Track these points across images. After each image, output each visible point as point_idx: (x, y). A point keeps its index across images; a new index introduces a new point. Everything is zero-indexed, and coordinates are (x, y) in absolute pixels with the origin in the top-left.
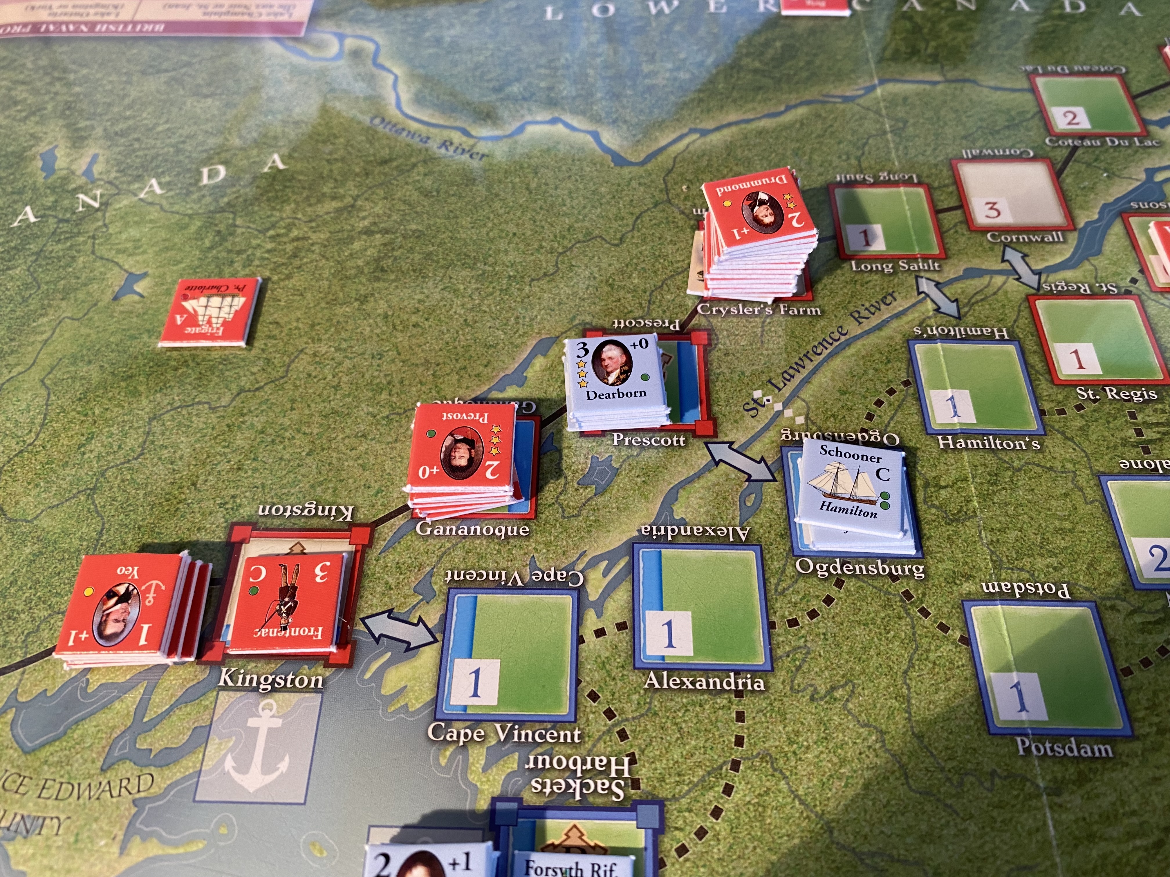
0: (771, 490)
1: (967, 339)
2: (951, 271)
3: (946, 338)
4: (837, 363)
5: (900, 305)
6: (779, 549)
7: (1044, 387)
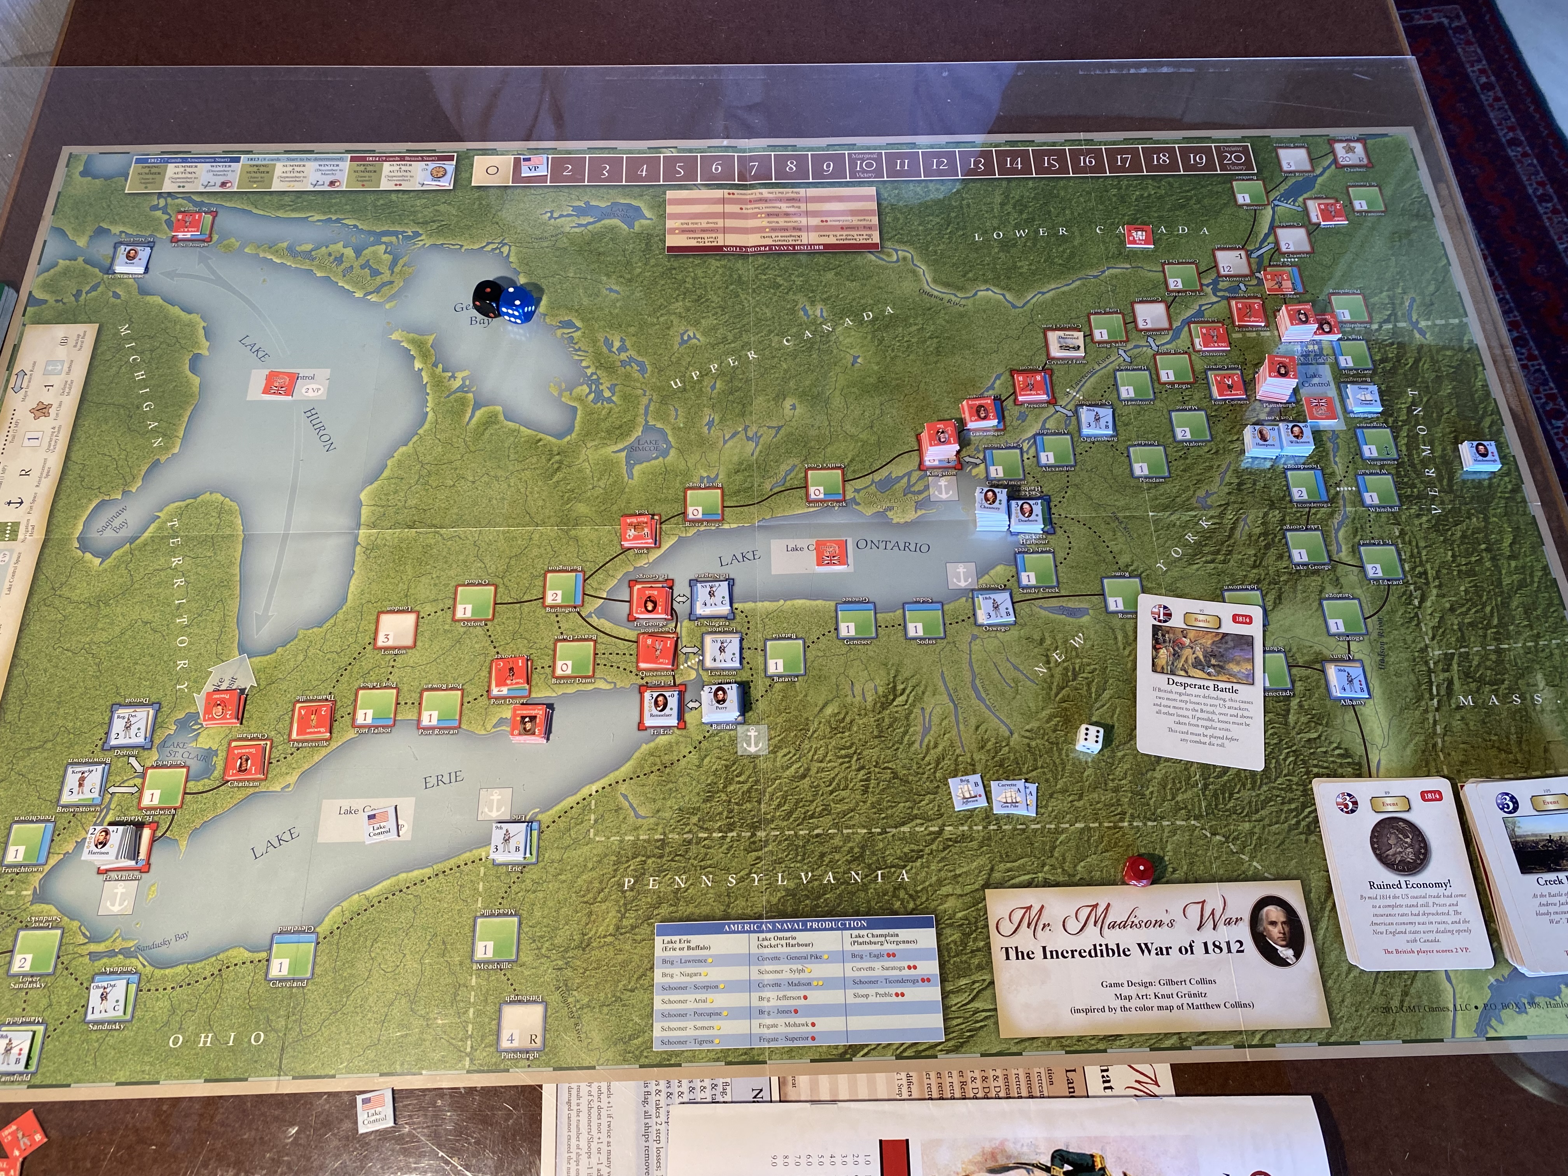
0: (1073, 419)
1: (1133, 370)
2: (1130, 346)
3: (1127, 370)
4: (1092, 379)
5: (1113, 359)
6: (1076, 435)
7: (1156, 385)
